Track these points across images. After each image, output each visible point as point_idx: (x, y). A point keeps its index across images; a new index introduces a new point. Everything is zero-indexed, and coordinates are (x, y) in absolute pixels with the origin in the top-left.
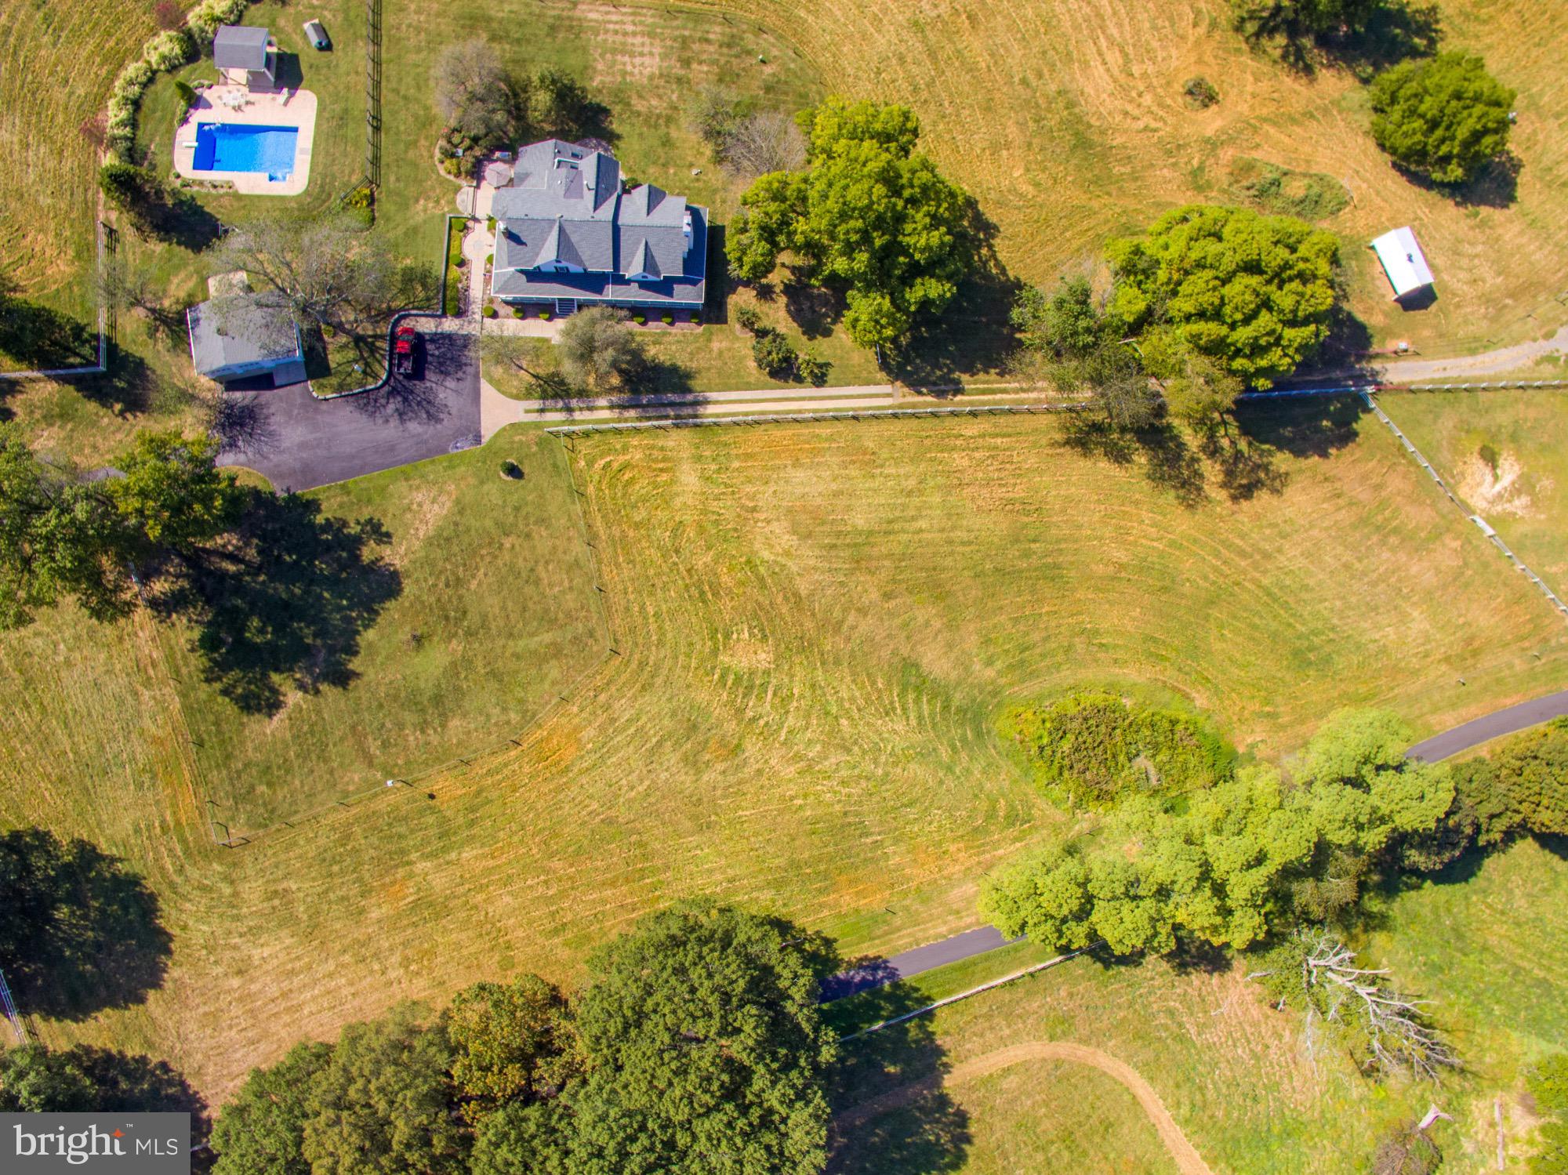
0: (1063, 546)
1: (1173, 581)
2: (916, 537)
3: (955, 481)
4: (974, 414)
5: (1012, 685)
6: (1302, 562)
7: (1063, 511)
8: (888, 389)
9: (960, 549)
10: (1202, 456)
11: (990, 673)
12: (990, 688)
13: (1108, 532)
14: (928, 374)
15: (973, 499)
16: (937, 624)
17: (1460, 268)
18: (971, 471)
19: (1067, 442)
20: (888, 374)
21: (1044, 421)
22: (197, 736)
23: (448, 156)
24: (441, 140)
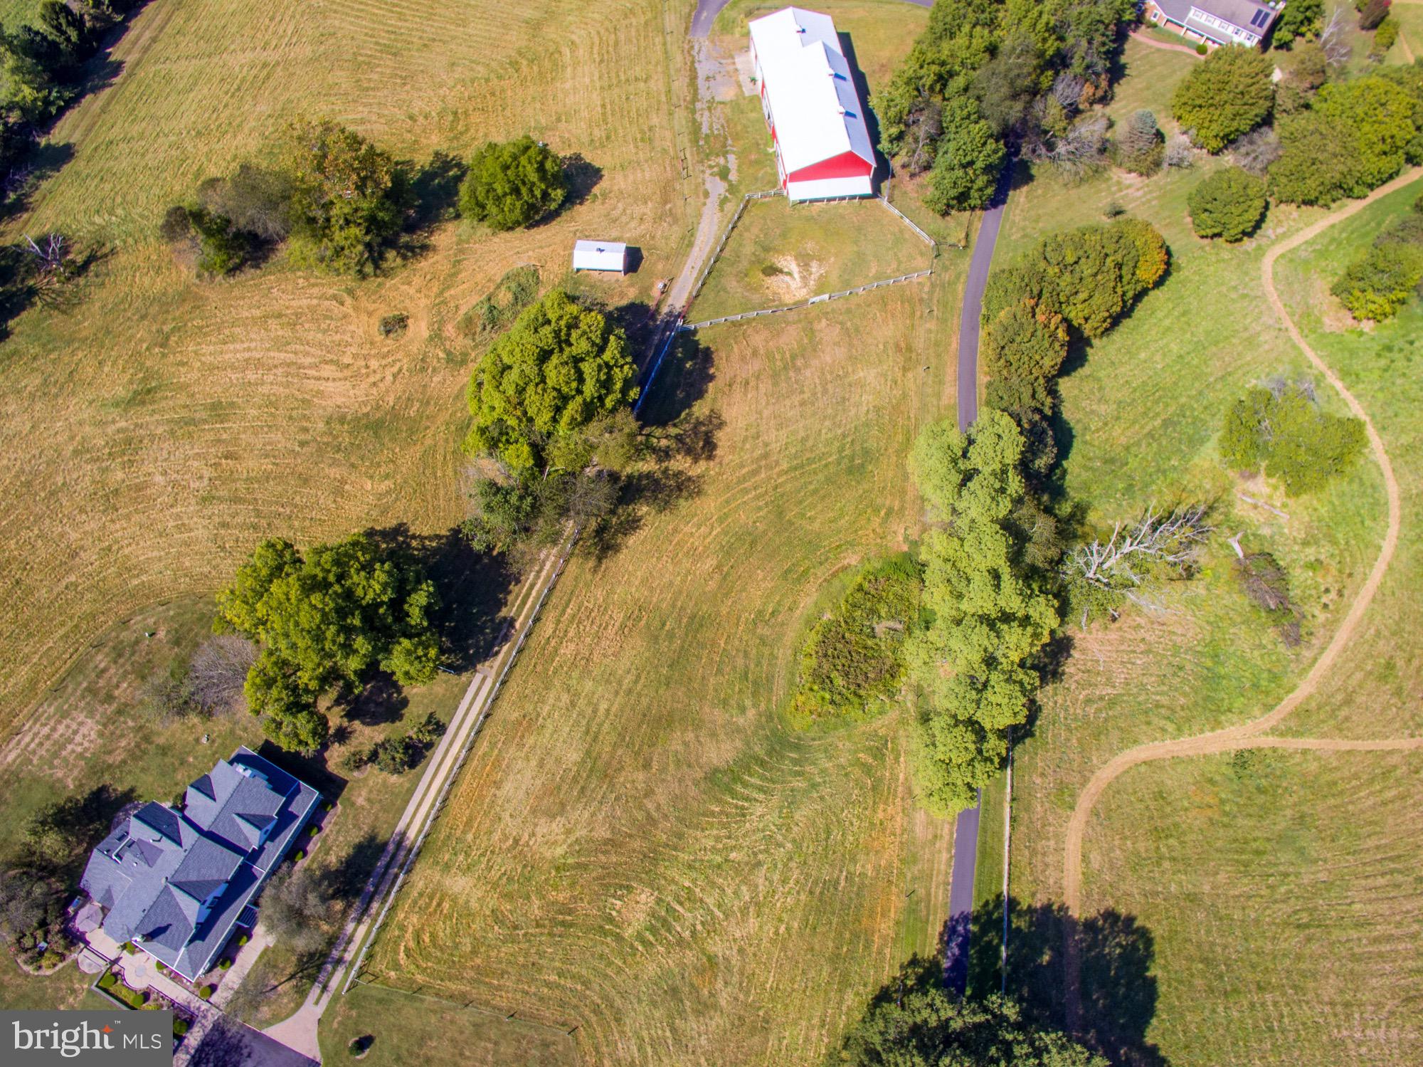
0: (679, 604)
1: (750, 534)
2: (611, 717)
3: (583, 662)
4: (537, 620)
5: (769, 700)
6: (783, 433)
7: (652, 589)
8: (478, 677)
9: (639, 687)
10: (664, 465)
11: (751, 713)
12: (763, 719)
13: (686, 564)
14: (485, 640)
15: (605, 656)
16: (690, 736)
17: (627, 223)
18: (581, 646)
19: (600, 560)
20: (467, 670)
21: (574, 568)
23: (38, 957)
24: (19, 957)
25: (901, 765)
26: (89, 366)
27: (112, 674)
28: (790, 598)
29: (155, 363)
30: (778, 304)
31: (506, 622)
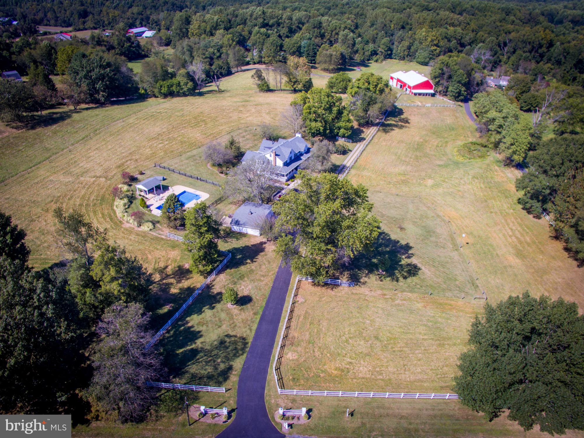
0: (413, 142)
6: (428, 123)
7: (404, 139)
8: (359, 144)
9: (408, 151)
10: (397, 123)
11: (444, 158)
12: (449, 159)
13: (412, 137)
14: (358, 139)
20: (355, 143)
21: (379, 133)
22: (427, 293)
23: (227, 174)
24: (220, 174)
25: (496, 167)
26: (229, 98)
27: (244, 134)
28: (444, 145)
29: (248, 99)
30: (417, 106)
31: (363, 138)
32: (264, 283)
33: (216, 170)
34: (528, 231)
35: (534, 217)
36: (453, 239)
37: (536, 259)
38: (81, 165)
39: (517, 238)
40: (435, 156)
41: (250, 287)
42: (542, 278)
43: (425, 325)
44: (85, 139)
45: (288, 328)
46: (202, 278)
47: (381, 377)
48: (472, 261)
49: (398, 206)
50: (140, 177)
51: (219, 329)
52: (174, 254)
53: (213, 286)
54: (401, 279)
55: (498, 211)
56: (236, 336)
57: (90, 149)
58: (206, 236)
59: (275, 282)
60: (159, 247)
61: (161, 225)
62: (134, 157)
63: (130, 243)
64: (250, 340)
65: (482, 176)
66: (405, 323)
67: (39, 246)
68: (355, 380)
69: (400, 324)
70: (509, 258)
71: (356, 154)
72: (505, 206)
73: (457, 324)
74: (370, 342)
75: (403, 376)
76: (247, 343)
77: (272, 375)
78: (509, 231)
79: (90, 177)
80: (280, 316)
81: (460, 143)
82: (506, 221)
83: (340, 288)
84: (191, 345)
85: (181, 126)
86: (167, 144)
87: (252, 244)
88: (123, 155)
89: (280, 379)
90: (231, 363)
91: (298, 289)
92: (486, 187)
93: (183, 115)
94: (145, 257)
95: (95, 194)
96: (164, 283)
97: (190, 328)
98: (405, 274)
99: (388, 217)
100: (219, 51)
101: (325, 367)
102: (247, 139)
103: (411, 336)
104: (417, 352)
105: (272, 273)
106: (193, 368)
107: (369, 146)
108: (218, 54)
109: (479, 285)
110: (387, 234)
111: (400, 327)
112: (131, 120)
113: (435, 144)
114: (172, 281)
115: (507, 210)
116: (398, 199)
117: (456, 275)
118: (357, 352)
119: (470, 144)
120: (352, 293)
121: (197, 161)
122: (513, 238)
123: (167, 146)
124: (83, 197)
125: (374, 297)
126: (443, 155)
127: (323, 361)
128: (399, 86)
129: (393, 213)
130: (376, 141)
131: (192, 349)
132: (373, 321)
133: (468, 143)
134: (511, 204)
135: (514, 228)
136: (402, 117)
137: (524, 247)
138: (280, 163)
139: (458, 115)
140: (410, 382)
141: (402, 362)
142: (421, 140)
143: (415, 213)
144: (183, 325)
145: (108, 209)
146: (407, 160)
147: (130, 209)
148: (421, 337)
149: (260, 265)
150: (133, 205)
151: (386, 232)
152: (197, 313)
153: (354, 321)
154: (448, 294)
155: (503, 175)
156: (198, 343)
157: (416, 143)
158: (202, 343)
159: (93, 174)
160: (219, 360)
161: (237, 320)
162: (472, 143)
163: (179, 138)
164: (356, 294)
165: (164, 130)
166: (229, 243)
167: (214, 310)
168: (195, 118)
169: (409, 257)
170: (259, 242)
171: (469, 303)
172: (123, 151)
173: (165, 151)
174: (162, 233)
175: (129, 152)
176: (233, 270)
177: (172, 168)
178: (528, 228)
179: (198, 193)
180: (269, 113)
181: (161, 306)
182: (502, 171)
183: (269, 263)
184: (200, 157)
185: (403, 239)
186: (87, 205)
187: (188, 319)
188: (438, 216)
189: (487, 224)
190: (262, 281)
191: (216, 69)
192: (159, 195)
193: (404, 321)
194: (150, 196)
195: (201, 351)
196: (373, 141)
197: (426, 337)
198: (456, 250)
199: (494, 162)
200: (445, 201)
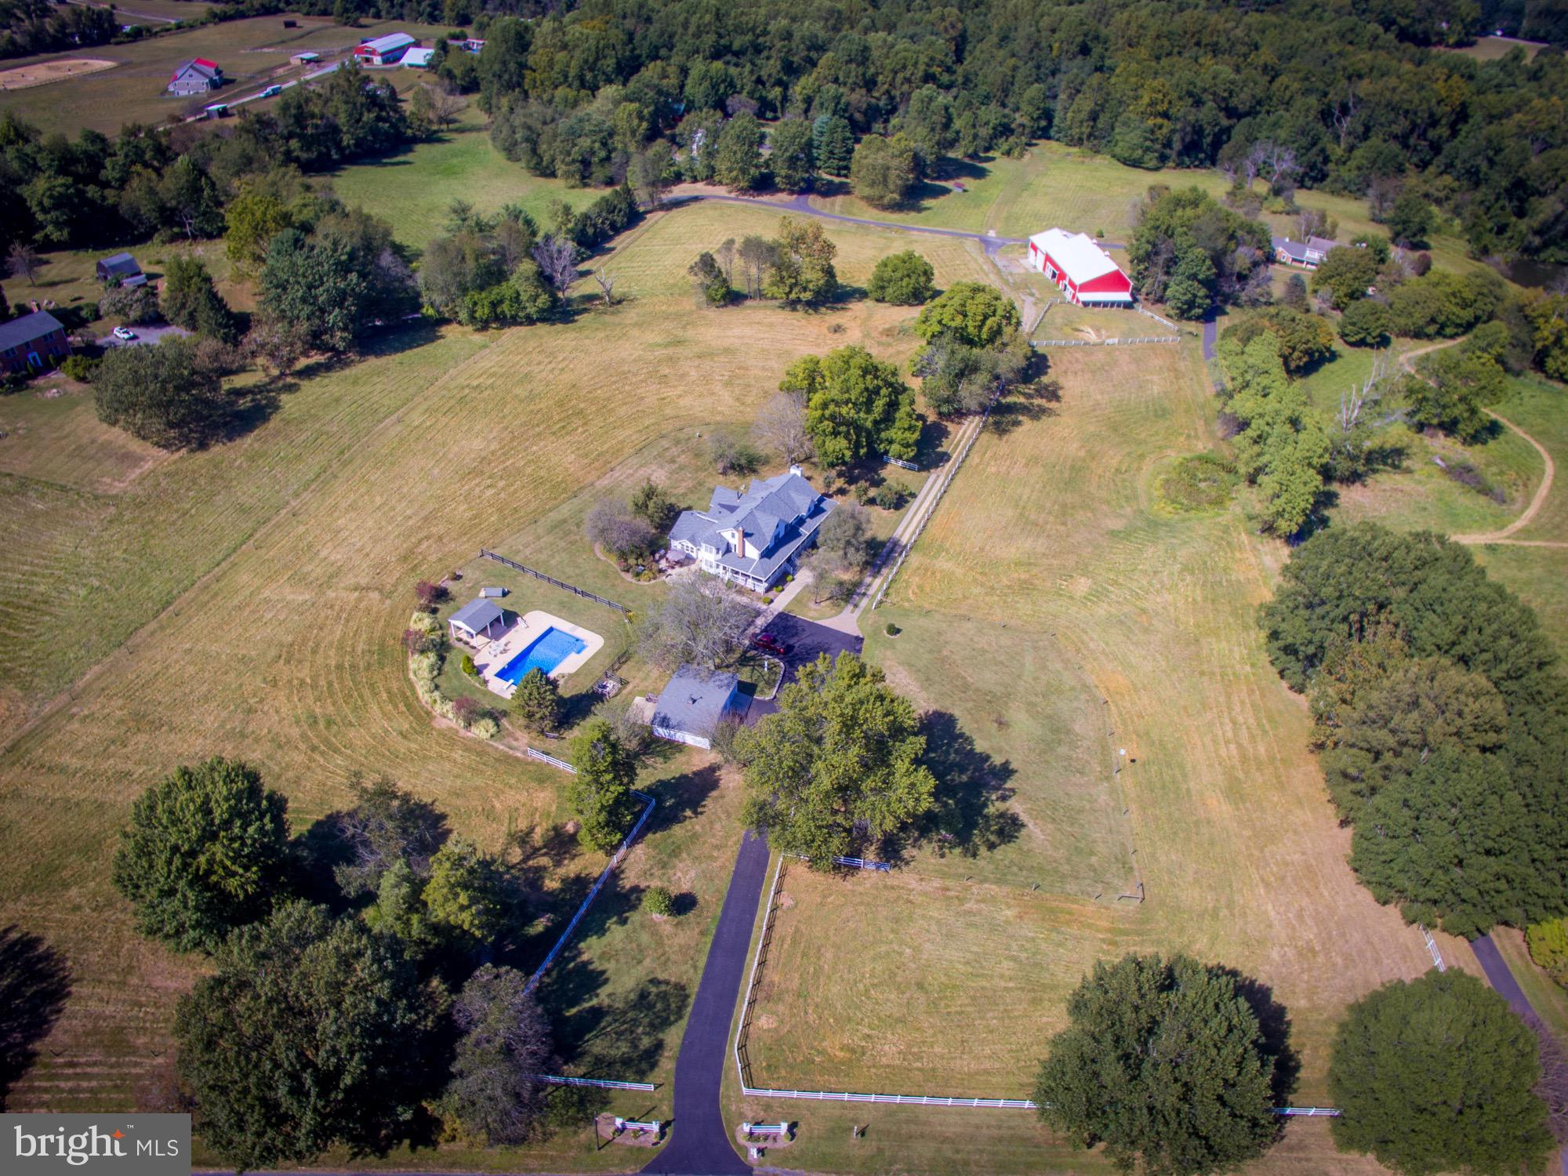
0: (1062, 459)
1: (1099, 436)
2: (1032, 501)
4: (966, 456)
5: (1139, 505)
6: (1106, 397)
7: (1041, 452)
8: (935, 475)
9: (1047, 490)
10: (1030, 401)
11: (1128, 510)
12: (1138, 513)
13: (1061, 443)
14: (934, 459)
15: (1019, 475)
16: (1090, 515)
18: (1001, 470)
19: (1001, 435)
20: (925, 471)
21: (985, 436)
22: (1029, 885)
23: (638, 574)
24: (623, 574)
25: (1244, 537)
26: (635, 332)
27: (674, 451)
28: (1135, 465)
29: (680, 333)
30: (1086, 344)
31: (945, 454)
32: (718, 864)
33: (613, 562)
34: (1267, 727)
35: (1291, 688)
36: (1105, 749)
37: (1265, 804)
38: (323, 554)
39: (1239, 746)
40: (1108, 503)
41: (692, 874)
42: (1262, 851)
43: (1014, 959)
44: (323, 479)
45: (762, 963)
46: (601, 854)
47: (919, 1065)
48: (1133, 807)
49: (1002, 658)
50: (452, 587)
51: (639, 968)
52: (544, 798)
53: (622, 872)
54: (983, 851)
55: (1217, 670)
56: (667, 983)
57: (336, 507)
58: (612, 788)
59: (739, 862)
60: (513, 781)
61: (511, 723)
62: (434, 530)
63: (456, 771)
64: (694, 990)
65: (1205, 563)
66: (976, 953)
67: (279, 777)
68: (873, 1070)
69: (969, 956)
70: (1209, 802)
71: (926, 504)
72: (1239, 652)
73: (1075, 956)
74: (907, 995)
75: (958, 1062)
76: (687, 996)
77: (733, 1059)
78: (1229, 728)
79: (346, 589)
80: (749, 937)
81: (1174, 457)
82: (1229, 696)
83: (862, 874)
84: (591, 999)
85: (531, 433)
86: (503, 489)
87: (695, 769)
88: (411, 523)
89: (746, 1066)
90: (661, 1036)
91: (782, 876)
92: (1205, 599)
93: (531, 398)
94: (488, 807)
95: (364, 636)
96: (530, 867)
97: (585, 964)
98: (993, 838)
99: (977, 690)
100: (604, 144)
101: (825, 1044)
102: (681, 468)
103: (984, 983)
104: (990, 1014)
105: (734, 839)
106: (597, 1045)
107: (958, 481)
108: (603, 154)
109: (1135, 866)
110: (967, 739)
111: (967, 963)
112: (416, 418)
113: (1114, 462)
114: (544, 861)
115: (1238, 666)
116: (1005, 641)
117: (1094, 842)
118: (882, 1015)
119: (1196, 463)
120: (885, 887)
121: (573, 537)
122: (1232, 746)
123: (502, 495)
124: (341, 647)
125: (925, 894)
126: (1127, 498)
127: (822, 1032)
128: (1049, 274)
129: (987, 679)
130: (977, 460)
131: (592, 1008)
132: (917, 949)
133: (1192, 460)
134: (1250, 649)
135: (1241, 719)
136: (1045, 379)
137: (1246, 773)
138: (753, 552)
139: (1182, 366)
140: (969, 1074)
141: (959, 1037)
142: (1082, 453)
143: (1035, 679)
144: (574, 958)
145: (398, 679)
146: (1041, 521)
147: (442, 677)
148: (1003, 984)
149: (711, 823)
150: (447, 667)
151: (968, 734)
152: (596, 933)
153: (884, 949)
154: (1071, 887)
155: (1253, 560)
156: (602, 997)
157: (1069, 463)
158: (609, 995)
159: (351, 580)
160: (640, 1030)
161: (670, 946)
162: (1200, 459)
163: (529, 470)
164: (893, 888)
165: (492, 448)
166: (650, 769)
167: (628, 926)
168: (560, 404)
169: (1004, 798)
170: (707, 765)
171: (1107, 908)
172: (408, 512)
173: (500, 510)
174: (515, 744)
175: (423, 514)
176: (658, 835)
177: (518, 559)
178: (1271, 719)
179: (581, 633)
180: (728, 384)
181: (530, 919)
182: (1254, 549)
183: (729, 816)
184: (578, 525)
185: (1000, 751)
186: (353, 667)
187: (582, 945)
188: (1086, 687)
189: (1185, 708)
190: (714, 859)
191: (599, 215)
192: (496, 637)
193: (975, 949)
194: (479, 641)
195: (607, 1013)
196: (967, 462)
197: (1011, 984)
198: (1107, 778)
199: (1240, 521)
200: (1107, 644)
